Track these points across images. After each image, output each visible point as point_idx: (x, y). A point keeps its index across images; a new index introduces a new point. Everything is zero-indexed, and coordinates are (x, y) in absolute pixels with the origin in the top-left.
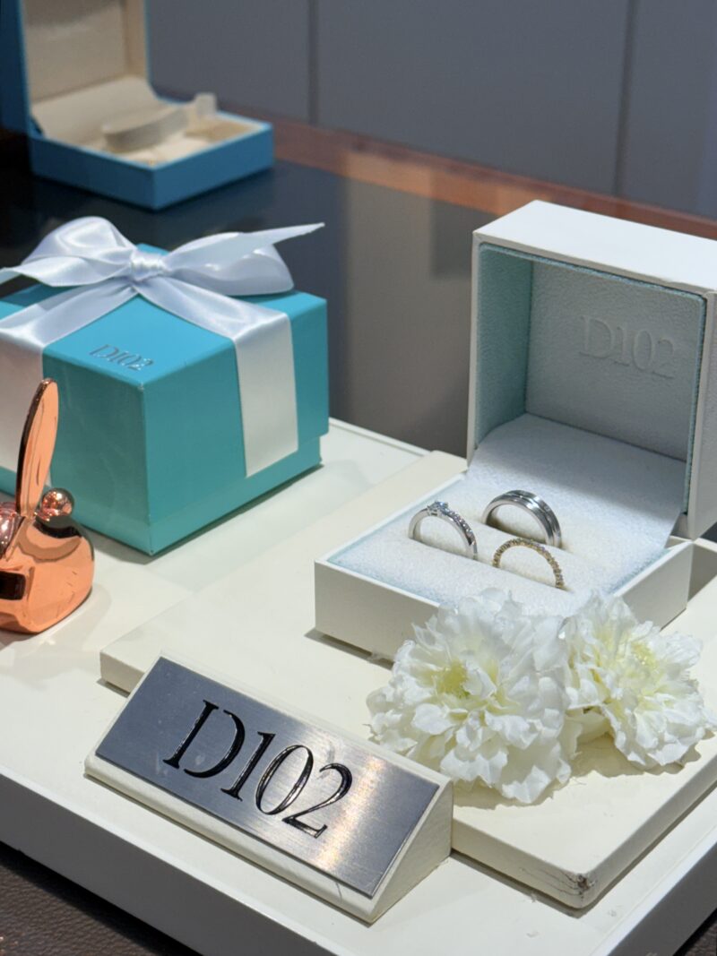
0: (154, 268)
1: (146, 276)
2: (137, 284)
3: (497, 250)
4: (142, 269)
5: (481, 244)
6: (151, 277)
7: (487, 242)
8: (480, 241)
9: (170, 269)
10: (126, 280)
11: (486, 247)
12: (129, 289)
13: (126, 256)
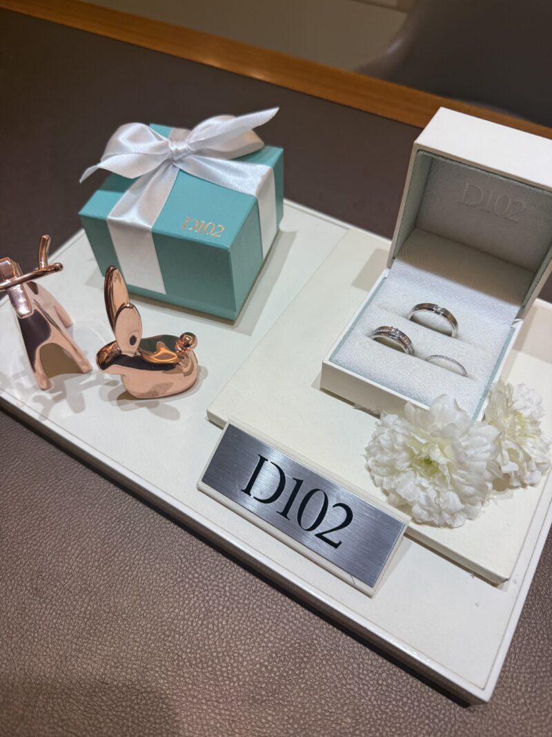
0: (185, 151)
1: (180, 156)
2: (176, 162)
3: (430, 155)
4: (178, 152)
5: (419, 151)
6: (184, 157)
7: (422, 149)
8: (418, 148)
9: (194, 150)
10: (170, 161)
11: (422, 153)
12: (171, 166)
13: (165, 146)
